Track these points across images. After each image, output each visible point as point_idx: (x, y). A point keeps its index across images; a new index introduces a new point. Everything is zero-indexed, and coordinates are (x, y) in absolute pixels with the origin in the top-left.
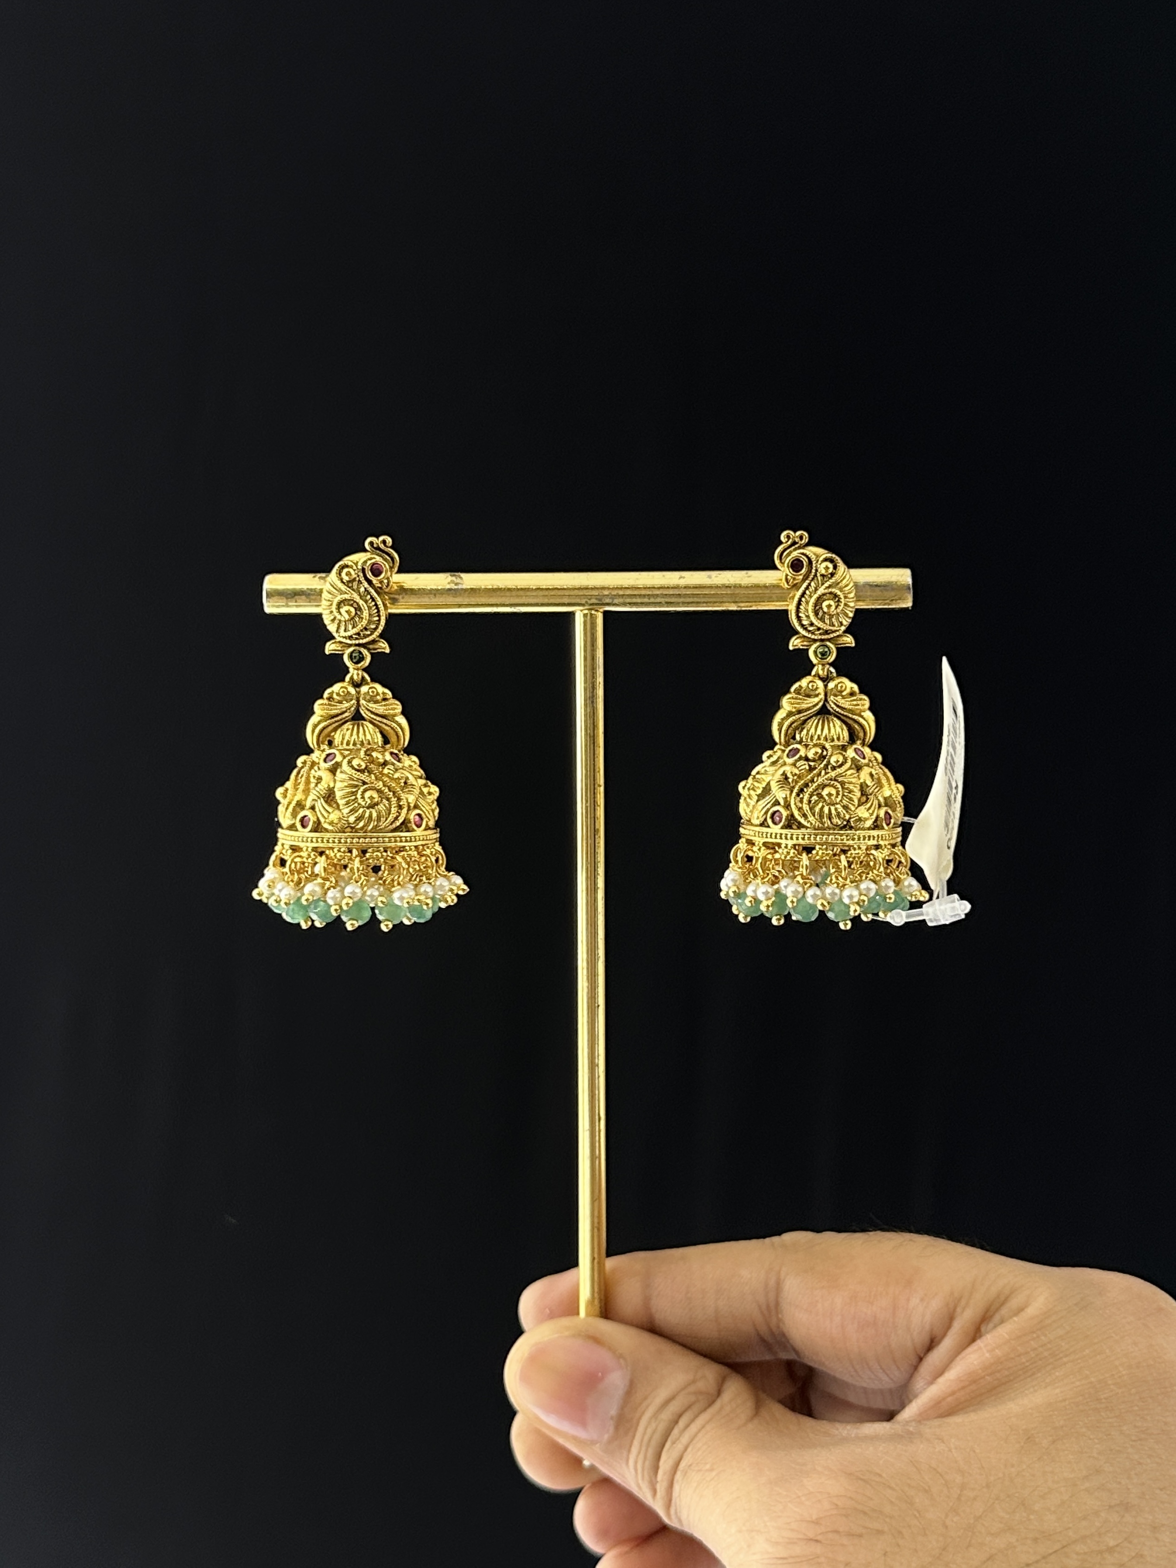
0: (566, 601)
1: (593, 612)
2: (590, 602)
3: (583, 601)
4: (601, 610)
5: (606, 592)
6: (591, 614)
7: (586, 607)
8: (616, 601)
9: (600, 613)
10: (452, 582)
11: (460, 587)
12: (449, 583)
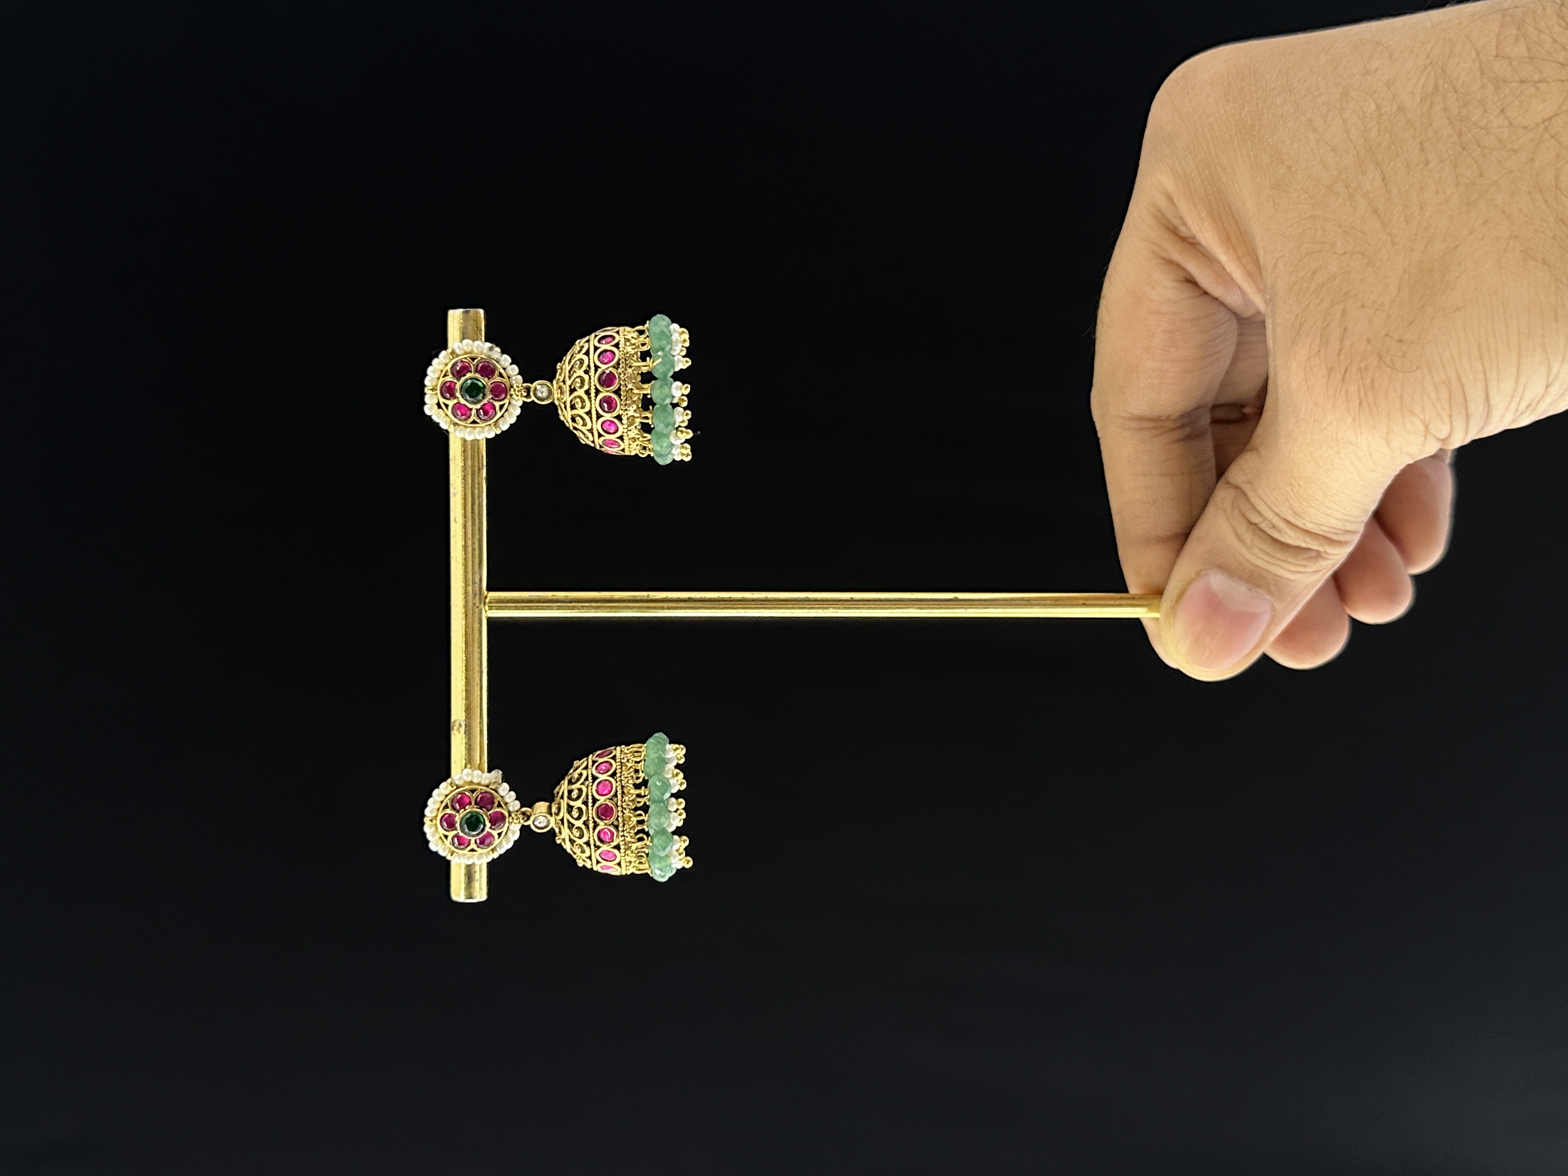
0: (477, 626)
1: (487, 601)
2: (477, 604)
3: (477, 610)
4: (486, 593)
5: (470, 589)
6: (490, 602)
7: (483, 608)
8: (477, 580)
9: (488, 595)
10: (458, 730)
11: (463, 724)
12: (459, 732)
